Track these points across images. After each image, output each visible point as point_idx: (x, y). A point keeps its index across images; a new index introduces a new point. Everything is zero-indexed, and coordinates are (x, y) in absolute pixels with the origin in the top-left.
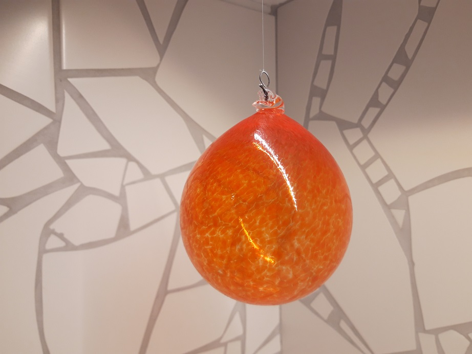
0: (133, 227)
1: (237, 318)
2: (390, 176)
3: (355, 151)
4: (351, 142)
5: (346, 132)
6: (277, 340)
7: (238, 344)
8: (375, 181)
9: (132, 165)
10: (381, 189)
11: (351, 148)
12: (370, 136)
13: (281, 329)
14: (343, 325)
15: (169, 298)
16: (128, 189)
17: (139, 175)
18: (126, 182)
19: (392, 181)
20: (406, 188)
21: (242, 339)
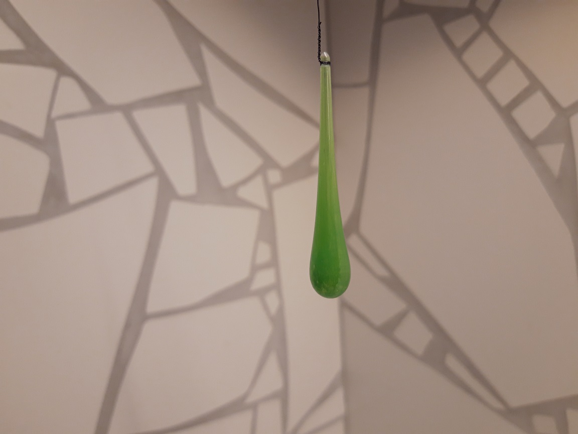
0: (73, 197)
1: (273, 363)
2: (535, 85)
3: (467, 56)
4: (459, 42)
5: (449, 28)
6: (339, 397)
7: (275, 407)
8: (504, 101)
9: (67, 83)
10: (517, 114)
11: (459, 52)
12: (494, 24)
13: (345, 379)
14: (452, 362)
15: (150, 329)
16: (60, 126)
17: (82, 103)
18: (55, 114)
19: (539, 96)
20: (565, 102)
21: (283, 396)
